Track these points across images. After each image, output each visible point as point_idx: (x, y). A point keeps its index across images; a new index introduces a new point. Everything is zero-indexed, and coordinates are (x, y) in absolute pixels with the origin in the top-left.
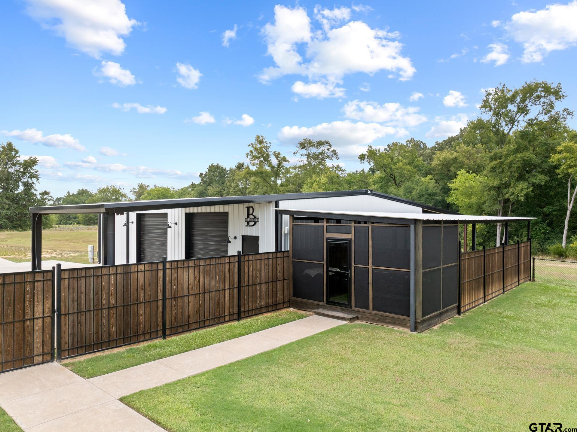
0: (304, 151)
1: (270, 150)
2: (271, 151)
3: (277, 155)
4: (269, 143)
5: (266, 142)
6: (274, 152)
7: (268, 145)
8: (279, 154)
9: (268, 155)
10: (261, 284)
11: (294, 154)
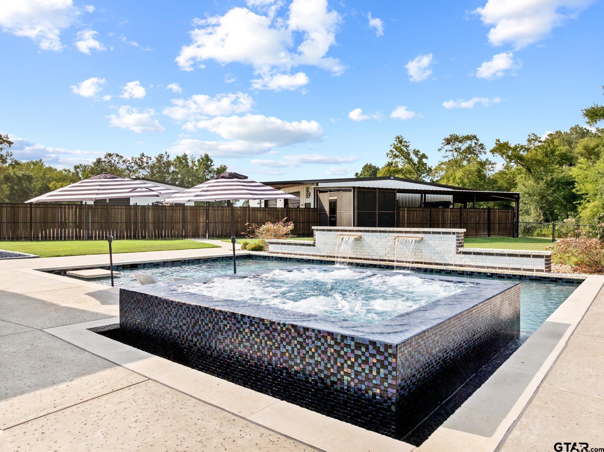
0: (449, 147)
1: (409, 148)
2: (411, 148)
3: (416, 153)
4: (408, 142)
5: (406, 142)
6: (414, 151)
7: (408, 144)
8: (418, 151)
9: (408, 154)
10: (300, 223)
11: (439, 150)
